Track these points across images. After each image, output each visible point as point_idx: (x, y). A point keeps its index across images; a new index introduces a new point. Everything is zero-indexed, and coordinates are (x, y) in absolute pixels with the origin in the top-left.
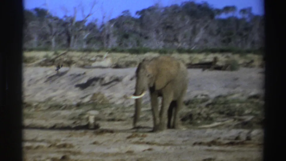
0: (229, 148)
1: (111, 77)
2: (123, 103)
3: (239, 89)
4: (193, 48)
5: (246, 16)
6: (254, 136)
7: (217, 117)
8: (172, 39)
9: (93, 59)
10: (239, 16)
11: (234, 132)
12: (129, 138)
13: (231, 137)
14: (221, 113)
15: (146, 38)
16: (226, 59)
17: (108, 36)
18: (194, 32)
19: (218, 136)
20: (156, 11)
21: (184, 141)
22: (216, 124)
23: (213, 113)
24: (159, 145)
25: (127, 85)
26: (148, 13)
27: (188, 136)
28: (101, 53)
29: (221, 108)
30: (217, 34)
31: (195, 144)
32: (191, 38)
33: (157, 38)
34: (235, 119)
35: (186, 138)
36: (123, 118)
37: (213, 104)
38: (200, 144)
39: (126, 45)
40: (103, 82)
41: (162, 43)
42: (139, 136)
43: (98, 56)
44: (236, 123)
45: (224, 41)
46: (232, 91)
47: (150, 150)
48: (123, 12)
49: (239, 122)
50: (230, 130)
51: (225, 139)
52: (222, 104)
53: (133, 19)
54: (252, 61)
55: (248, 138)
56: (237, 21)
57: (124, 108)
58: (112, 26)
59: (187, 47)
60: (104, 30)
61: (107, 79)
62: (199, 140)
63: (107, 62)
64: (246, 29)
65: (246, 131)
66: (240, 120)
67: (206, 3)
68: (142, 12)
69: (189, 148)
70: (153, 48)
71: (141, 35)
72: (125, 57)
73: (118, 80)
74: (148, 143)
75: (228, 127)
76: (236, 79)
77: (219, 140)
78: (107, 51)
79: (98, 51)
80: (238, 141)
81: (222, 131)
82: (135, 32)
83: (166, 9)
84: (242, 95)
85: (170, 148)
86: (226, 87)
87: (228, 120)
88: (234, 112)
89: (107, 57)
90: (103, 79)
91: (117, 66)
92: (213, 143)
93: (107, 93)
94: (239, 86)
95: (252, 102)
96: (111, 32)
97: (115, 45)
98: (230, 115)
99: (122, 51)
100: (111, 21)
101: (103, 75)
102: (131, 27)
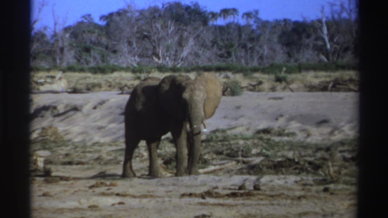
0: (230, 201)
1: (67, 106)
2: (83, 141)
3: (242, 121)
4: (179, 66)
5: (251, 21)
6: (264, 185)
7: (213, 159)
8: (150, 53)
9: (42, 80)
10: (242, 22)
11: (237, 180)
12: (91, 187)
13: (232, 185)
14: (219, 153)
15: (115, 52)
16: (225, 80)
17: (62, 50)
18: (180, 44)
19: (214, 185)
20: (129, 15)
21: (167, 192)
22: (212, 168)
23: (209, 153)
24: (134, 197)
25: (88, 115)
26: (117, 18)
27: (174, 185)
28: (52, 73)
29: (219, 146)
30: (213, 46)
31: (183, 195)
32: (176, 51)
33: (130, 52)
34: (238, 162)
35: (171, 188)
36: (83, 160)
37: (208, 141)
38: (190, 195)
39: (87, 62)
40: (56, 112)
41: (137, 59)
42: (106, 185)
43: (48, 77)
44: (240, 166)
45: (221, 56)
46: (233, 123)
47: (120, 203)
48: (83, 17)
49: (244, 166)
50: (231, 176)
51: (224, 189)
52: (220, 141)
53: (96, 26)
54: (260, 83)
55: (256, 188)
56: (239, 28)
57: (85, 147)
58: (68, 35)
59: (170, 64)
60: (57, 41)
61: (61, 108)
62: (189, 191)
63: (61, 85)
64: (252, 40)
65: (253, 178)
66: (244, 162)
67: (196, 5)
68: (109, 17)
69: (176, 200)
70: (124, 65)
71: (107, 48)
72: (85, 78)
73: (76, 109)
74: (118, 195)
75: (229, 171)
76: (238, 108)
77: (216, 191)
78: (61, 70)
79: (48, 70)
80: (242, 191)
81: (221, 177)
82: (99, 44)
83: (141, 12)
84: (248, 129)
85: (150, 201)
86: (225, 117)
87: (228, 163)
88: (237, 152)
89: (60, 79)
90: (55, 108)
91: (75, 91)
92: (209, 194)
93: (61, 127)
94: (242, 116)
95: (261, 139)
96: (66, 44)
97: (72, 61)
98: (232, 155)
99: (82, 70)
100: (66, 29)
101: (55, 102)
102: (94, 37)
